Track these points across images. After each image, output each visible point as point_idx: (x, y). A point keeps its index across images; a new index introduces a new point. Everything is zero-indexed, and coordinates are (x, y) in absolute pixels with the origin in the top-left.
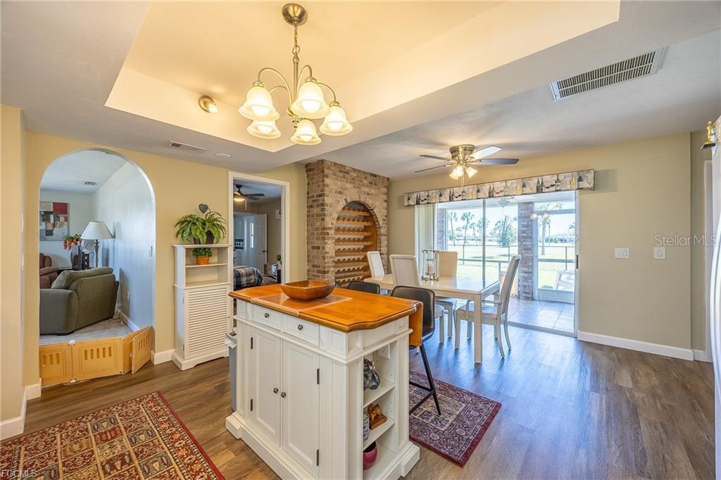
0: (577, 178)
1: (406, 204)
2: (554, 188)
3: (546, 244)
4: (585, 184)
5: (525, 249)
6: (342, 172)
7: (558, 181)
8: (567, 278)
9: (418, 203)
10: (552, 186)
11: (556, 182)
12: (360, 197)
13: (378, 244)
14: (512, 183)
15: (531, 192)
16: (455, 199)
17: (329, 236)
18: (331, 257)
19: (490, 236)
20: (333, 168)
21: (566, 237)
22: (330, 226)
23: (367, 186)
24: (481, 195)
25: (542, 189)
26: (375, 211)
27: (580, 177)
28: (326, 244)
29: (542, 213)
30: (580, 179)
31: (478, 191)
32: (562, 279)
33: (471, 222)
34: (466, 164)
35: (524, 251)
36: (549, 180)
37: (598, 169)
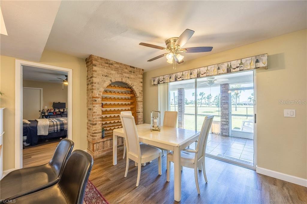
0: (255, 60)
1: (153, 84)
2: (238, 69)
3: (237, 106)
4: (261, 65)
5: (224, 109)
6: (107, 63)
7: (241, 63)
8: (248, 124)
9: (159, 83)
10: (237, 67)
11: (240, 65)
12: (122, 79)
13: (137, 107)
14: (211, 68)
15: (224, 72)
16: (178, 80)
17: (97, 102)
18: (98, 115)
19: (213, 102)
20: (100, 61)
21: (246, 103)
22: (98, 96)
23: (128, 73)
24: (193, 76)
25: (230, 70)
26: (134, 87)
27: (257, 60)
28: (94, 107)
29: (233, 90)
30: (257, 61)
31: (191, 74)
32: (245, 125)
33: (204, 96)
34: (176, 52)
35: (223, 110)
36: (235, 64)
37: (270, 54)
